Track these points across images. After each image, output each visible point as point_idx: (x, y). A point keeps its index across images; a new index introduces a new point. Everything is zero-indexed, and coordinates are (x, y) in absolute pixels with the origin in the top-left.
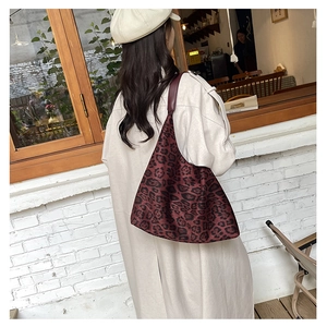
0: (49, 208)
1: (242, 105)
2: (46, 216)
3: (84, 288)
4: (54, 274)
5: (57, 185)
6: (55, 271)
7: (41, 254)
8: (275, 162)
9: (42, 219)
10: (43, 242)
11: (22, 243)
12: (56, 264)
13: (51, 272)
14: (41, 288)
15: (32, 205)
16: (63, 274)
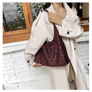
0: (15, 53)
1: (83, 23)
2: (14, 55)
3: (25, 80)
4: (15, 75)
5: (18, 45)
6: (15, 73)
7: (11, 68)
9: (12, 56)
10: (12, 64)
11: (5, 63)
12: (16, 71)
13: (14, 74)
14: (11, 78)
15: (9, 51)
16: (18, 75)
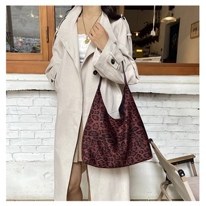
1: (151, 60)
8: (164, 102)
